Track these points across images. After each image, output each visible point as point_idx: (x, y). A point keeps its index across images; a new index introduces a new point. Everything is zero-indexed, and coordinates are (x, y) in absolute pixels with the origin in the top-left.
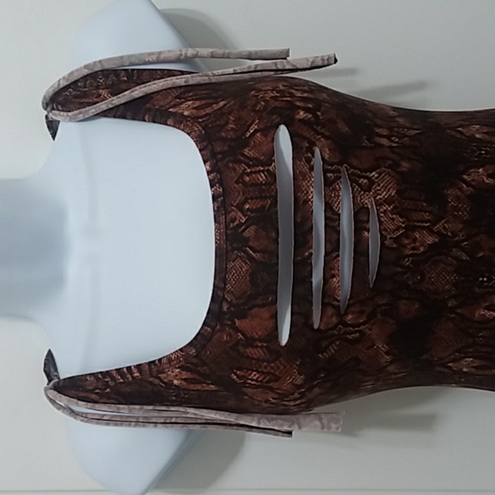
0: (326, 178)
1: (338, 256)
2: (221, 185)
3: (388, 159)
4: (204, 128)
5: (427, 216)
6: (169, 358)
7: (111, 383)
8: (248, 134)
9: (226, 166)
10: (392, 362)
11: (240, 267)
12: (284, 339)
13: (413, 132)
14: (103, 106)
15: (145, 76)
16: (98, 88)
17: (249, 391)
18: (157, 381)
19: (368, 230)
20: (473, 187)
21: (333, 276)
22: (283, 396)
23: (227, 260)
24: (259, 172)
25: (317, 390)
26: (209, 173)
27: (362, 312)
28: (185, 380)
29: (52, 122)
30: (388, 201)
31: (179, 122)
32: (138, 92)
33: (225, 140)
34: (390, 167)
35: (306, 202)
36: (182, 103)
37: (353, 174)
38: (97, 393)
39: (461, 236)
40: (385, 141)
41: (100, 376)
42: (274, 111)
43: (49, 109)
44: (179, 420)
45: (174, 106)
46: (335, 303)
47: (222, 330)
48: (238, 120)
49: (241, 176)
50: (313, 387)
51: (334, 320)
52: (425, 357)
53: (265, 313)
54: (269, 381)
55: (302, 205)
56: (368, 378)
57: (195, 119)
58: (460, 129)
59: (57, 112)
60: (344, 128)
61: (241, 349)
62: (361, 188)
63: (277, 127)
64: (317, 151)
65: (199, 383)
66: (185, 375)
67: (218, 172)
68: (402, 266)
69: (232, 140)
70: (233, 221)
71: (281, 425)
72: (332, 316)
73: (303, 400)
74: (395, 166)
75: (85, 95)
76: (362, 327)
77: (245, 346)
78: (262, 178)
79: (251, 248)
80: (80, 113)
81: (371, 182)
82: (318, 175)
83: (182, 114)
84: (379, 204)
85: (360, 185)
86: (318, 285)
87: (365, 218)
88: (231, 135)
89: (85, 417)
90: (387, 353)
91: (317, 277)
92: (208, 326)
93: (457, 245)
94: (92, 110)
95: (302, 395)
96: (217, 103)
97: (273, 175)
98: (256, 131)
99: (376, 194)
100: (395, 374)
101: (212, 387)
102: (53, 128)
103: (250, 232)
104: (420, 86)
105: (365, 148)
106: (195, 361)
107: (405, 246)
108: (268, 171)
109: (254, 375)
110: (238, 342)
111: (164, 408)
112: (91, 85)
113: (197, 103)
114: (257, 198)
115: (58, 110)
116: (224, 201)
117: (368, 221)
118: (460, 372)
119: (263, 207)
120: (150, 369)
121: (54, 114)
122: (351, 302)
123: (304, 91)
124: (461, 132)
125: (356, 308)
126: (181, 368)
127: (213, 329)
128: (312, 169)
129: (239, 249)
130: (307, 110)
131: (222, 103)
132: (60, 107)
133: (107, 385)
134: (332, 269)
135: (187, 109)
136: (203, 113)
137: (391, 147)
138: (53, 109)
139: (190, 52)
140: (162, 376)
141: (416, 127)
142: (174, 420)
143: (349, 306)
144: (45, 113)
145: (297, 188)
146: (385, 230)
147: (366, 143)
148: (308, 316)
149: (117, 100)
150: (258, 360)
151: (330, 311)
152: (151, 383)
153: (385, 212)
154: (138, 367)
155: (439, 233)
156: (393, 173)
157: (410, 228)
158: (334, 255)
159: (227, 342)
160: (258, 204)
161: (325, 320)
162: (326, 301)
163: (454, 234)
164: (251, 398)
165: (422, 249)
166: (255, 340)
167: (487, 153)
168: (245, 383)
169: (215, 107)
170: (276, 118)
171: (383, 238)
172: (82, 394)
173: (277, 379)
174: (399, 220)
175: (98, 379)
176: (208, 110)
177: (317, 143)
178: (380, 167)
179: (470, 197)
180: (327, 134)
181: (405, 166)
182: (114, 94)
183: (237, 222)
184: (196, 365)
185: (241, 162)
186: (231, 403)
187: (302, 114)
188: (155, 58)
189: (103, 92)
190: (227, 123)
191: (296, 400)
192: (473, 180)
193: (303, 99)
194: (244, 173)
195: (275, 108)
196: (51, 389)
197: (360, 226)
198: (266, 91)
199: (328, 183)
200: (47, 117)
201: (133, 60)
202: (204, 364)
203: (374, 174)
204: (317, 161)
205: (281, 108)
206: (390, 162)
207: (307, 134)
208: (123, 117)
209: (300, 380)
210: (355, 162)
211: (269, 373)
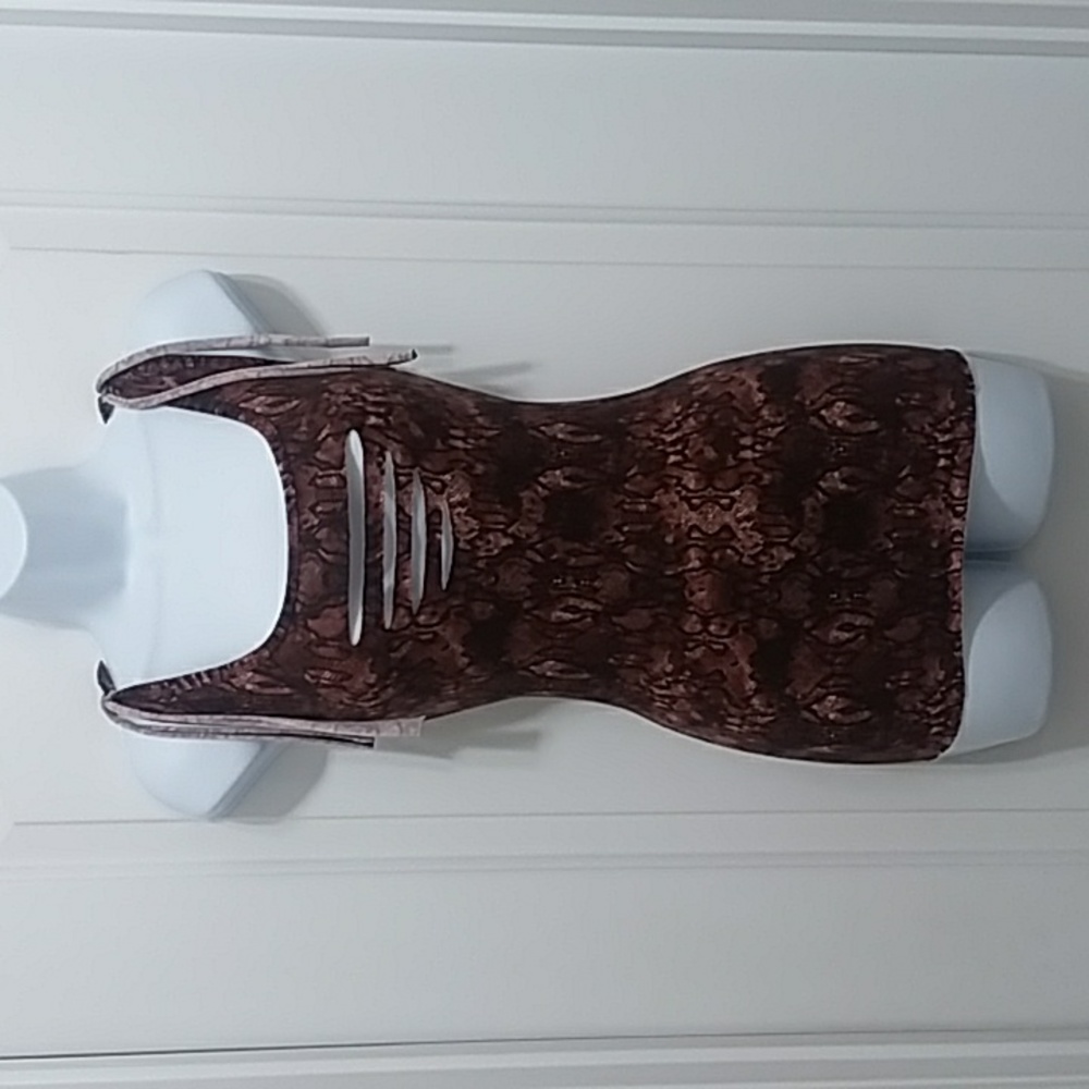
0: (397, 481)
1: (409, 558)
2: (294, 486)
3: (462, 461)
4: (277, 427)
5: (501, 518)
6: (241, 662)
7: (178, 691)
8: (320, 438)
9: (299, 468)
10: (469, 665)
11: (313, 569)
12: (356, 638)
13: (491, 433)
14: (168, 396)
15: (214, 365)
16: (161, 374)
17: (323, 691)
18: (228, 687)
19: (440, 532)
20: (549, 489)
21: (405, 578)
22: (356, 697)
23: (300, 562)
24: (331, 476)
25: (390, 691)
26: (282, 474)
27: (434, 614)
28: (259, 684)
29: (106, 404)
30: (461, 504)
31: (251, 419)
32: (207, 383)
33: (296, 441)
34: (464, 469)
35: (378, 505)
36: (253, 398)
37: (425, 477)
38: (162, 704)
39: (536, 538)
40: (460, 444)
41: (166, 684)
42: (345, 416)
43: (104, 391)
44: (252, 731)
45: (245, 401)
46: (408, 604)
47: (296, 631)
48: (310, 423)
49: (313, 479)
50: (387, 687)
51: (407, 621)
52: (504, 659)
53: (337, 613)
54: (342, 680)
55: (373, 508)
56: (447, 681)
57: (267, 416)
58: (543, 428)
59: (111, 396)
60: (418, 432)
61: (314, 649)
62: (434, 489)
63: (347, 432)
64: (388, 455)
65: (273, 686)
66: (259, 678)
67: (291, 473)
68: (476, 568)
69: (303, 442)
70: (306, 522)
71: (359, 731)
72: (404, 617)
73: (378, 701)
74: (469, 468)
75: (147, 381)
76: (435, 629)
77: (318, 646)
78: (334, 481)
79: (324, 550)
80: (142, 401)
81: (444, 485)
82: (389, 478)
83: (253, 411)
84: (452, 506)
85: (433, 488)
86: (389, 588)
87: (437, 520)
88: (303, 438)
89: (149, 730)
90: (464, 655)
91: (388, 581)
92: (282, 627)
93: (532, 547)
94: (156, 399)
95: (376, 696)
96: (290, 401)
97: (343, 479)
98: (328, 436)
99: (450, 496)
100: (476, 677)
101: (287, 690)
102: (106, 412)
103: (322, 534)
104: (523, 367)
105: (439, 451)
106: (268, 663)
107: (478, 548)
108: (340, 475)
109: (327, 674)
110: (310, 643)
111: (236, 717)
112: (153, 370)
113: (270, 400)
114: (328, 501)
115: (114, 394)
116: (296, 504)
117: (440, 523)
118: (543, 676)
119: (334, 510)
120: (221, 675)
121: (110, 399)
122: (425, 603)
123: (377, 394)
124: (543, 432)
125: (429, 609)
126: (255, 671)
127: (286, 630)
128: (383, 472)
129: (312, 551)
130: (378, 415)
131: (295, 403)
132: (117, 392)
133: (173, 694)
134: (404, 570)
135: (259, 405)
136: (275, 411)
137: (465, 450)
138: (108, 392)
139: (263, 340)
140: (234, 681)
141: (495, 426)
142: (246, 731)
143: (421, 607)
144: (98, 395)
145: (368, 491)
146: (459, 532)
147: (439, 445)
148: (380, 616)
149: (184, 390)
150: (330, 659)
151: (402, 611)
152: (222, 689)
153: (459, 514)
154: (209, 673)
155: (512, 536)
156: (467, 476)
157: (484, 531)
158: (406, 556)
159: (300, 642)
160: (329, 507)
161: (396, 620)
162: (399, 601)
163: (528, 536)
164: (325, 699)
165: (496, 551)
166: (326, 639)
167: (566, 454)
168: (318, 683)
169: (289, 406)
170: (347, 424)
171: (456, 541)
172: (146, 705)
173: (350, 677)
174: (474, 523)
175: (163, 688)
176: (281, 409)
177: (389, 447)
178: (452, 470)
179: (545, 499)
180: (398, 437)
181: (480, 468)
182: (181, 383)
183: (309, 525)
184: (269, 667)
185: (311, 465)
186: (307, 709)
187: (373, 420)
188: (224, 345)
189: (168, 380)
190: (299, 425)
191: (369, 700)
192: (550, 483)
193: (375, 404)
194: (316, 476)
195: (346, 414)
196: (109, 700)
197: (433, 529)
198: (339, 394)
199: (399, 486)
200: (100, 400)
201: (200, 346)
202: (278, 666)
203: (447, 477)
204: (389, 465)
205: (352, 414)
206: (464, 465)
207: (378, 439)
208: (191, 408)
209: (372, 679)
210: (427, 466)
211: (340, 672)
